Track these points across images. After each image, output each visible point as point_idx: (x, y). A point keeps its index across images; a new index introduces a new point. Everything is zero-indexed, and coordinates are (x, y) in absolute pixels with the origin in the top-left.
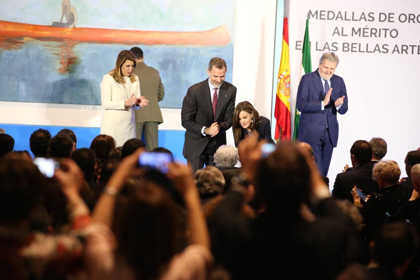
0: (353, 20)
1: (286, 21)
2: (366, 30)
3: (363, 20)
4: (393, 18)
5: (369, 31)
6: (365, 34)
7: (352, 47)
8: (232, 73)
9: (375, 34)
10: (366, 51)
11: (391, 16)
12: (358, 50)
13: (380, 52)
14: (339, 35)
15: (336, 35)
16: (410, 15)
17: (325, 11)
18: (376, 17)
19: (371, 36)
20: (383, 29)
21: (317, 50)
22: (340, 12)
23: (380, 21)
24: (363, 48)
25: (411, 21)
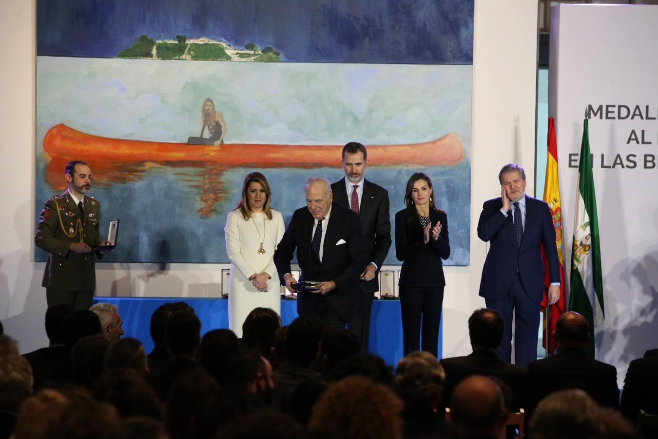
1: (552, 123)
8: (469, 207)
14: (638, 143)
15: (633, 142)
17: (614, 106)
21: (603, 166)
22: (637, 107)
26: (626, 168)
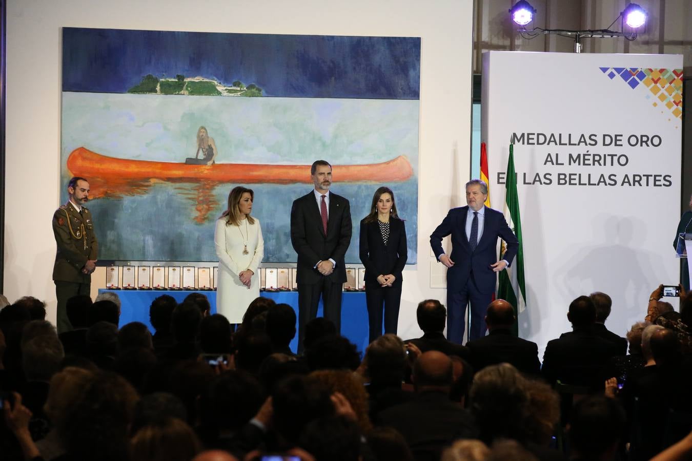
0: (570, 144)
1: (484, 148)
2: (587, 157)
3: (582, 144)
4: (621, 140)
5: (591, 158)
6: (587, 162)
7: (570, 179)
8: (417, 216)
9: (598, 161)
10: (587, 184)
11: (618, 138)
12: (578, 183)
13: (606, 185)
14: (553, 164)
15: (549, 164)
16: (642, 136)
17: (534, 134)
18: (600, 139)
19: (594, 164)
20: (609, 155)
21: (525, 183)
22: (553, 135)
23: (604, 144)
24: (585, 180)
25: (644, 144)
26: (544, 185)
